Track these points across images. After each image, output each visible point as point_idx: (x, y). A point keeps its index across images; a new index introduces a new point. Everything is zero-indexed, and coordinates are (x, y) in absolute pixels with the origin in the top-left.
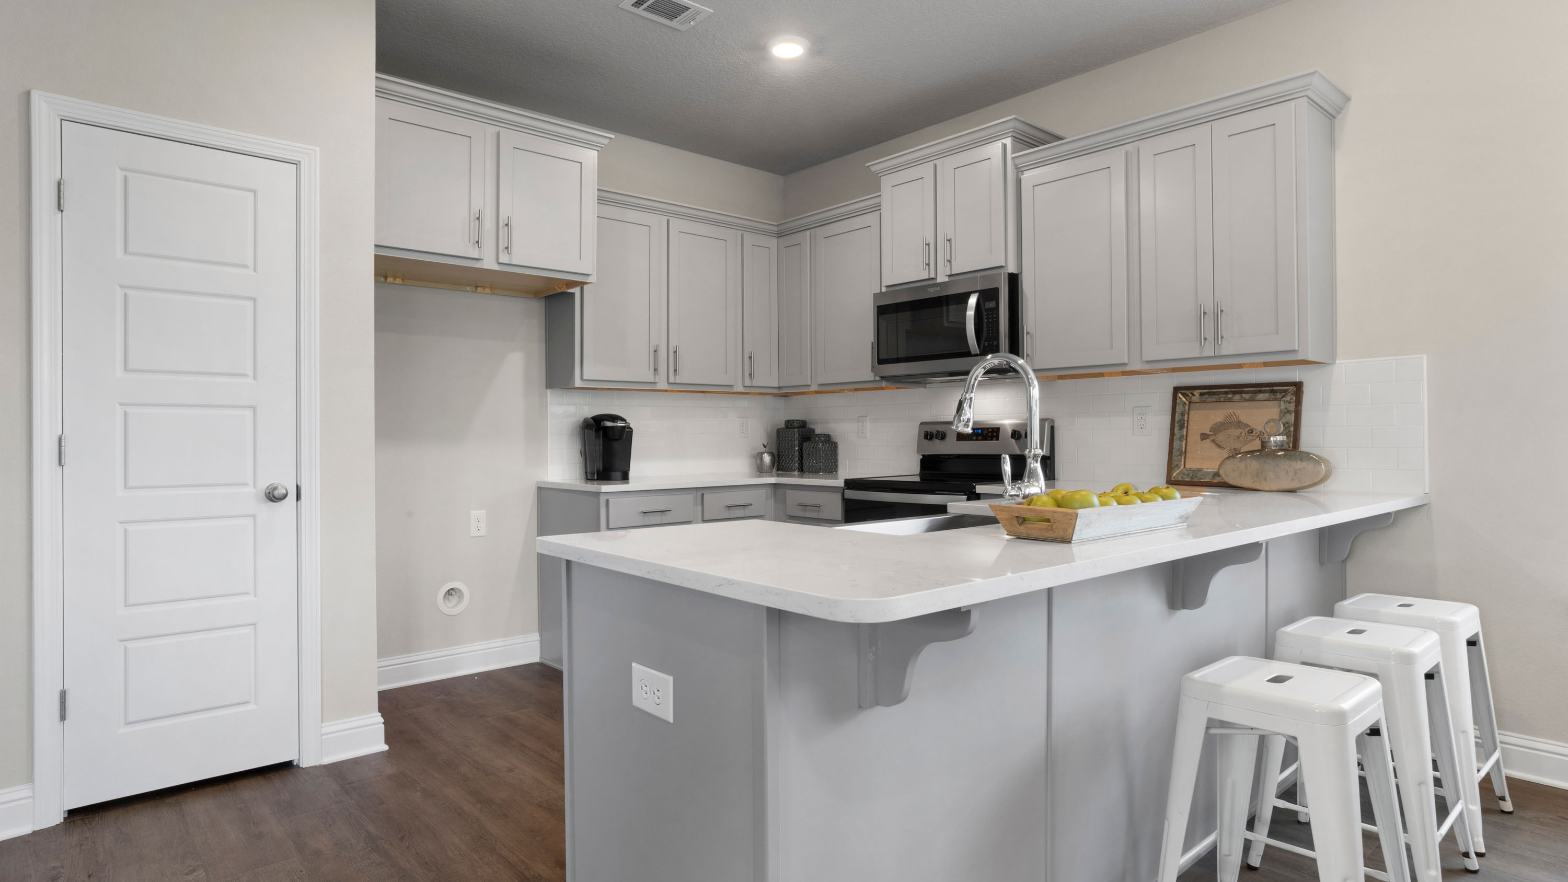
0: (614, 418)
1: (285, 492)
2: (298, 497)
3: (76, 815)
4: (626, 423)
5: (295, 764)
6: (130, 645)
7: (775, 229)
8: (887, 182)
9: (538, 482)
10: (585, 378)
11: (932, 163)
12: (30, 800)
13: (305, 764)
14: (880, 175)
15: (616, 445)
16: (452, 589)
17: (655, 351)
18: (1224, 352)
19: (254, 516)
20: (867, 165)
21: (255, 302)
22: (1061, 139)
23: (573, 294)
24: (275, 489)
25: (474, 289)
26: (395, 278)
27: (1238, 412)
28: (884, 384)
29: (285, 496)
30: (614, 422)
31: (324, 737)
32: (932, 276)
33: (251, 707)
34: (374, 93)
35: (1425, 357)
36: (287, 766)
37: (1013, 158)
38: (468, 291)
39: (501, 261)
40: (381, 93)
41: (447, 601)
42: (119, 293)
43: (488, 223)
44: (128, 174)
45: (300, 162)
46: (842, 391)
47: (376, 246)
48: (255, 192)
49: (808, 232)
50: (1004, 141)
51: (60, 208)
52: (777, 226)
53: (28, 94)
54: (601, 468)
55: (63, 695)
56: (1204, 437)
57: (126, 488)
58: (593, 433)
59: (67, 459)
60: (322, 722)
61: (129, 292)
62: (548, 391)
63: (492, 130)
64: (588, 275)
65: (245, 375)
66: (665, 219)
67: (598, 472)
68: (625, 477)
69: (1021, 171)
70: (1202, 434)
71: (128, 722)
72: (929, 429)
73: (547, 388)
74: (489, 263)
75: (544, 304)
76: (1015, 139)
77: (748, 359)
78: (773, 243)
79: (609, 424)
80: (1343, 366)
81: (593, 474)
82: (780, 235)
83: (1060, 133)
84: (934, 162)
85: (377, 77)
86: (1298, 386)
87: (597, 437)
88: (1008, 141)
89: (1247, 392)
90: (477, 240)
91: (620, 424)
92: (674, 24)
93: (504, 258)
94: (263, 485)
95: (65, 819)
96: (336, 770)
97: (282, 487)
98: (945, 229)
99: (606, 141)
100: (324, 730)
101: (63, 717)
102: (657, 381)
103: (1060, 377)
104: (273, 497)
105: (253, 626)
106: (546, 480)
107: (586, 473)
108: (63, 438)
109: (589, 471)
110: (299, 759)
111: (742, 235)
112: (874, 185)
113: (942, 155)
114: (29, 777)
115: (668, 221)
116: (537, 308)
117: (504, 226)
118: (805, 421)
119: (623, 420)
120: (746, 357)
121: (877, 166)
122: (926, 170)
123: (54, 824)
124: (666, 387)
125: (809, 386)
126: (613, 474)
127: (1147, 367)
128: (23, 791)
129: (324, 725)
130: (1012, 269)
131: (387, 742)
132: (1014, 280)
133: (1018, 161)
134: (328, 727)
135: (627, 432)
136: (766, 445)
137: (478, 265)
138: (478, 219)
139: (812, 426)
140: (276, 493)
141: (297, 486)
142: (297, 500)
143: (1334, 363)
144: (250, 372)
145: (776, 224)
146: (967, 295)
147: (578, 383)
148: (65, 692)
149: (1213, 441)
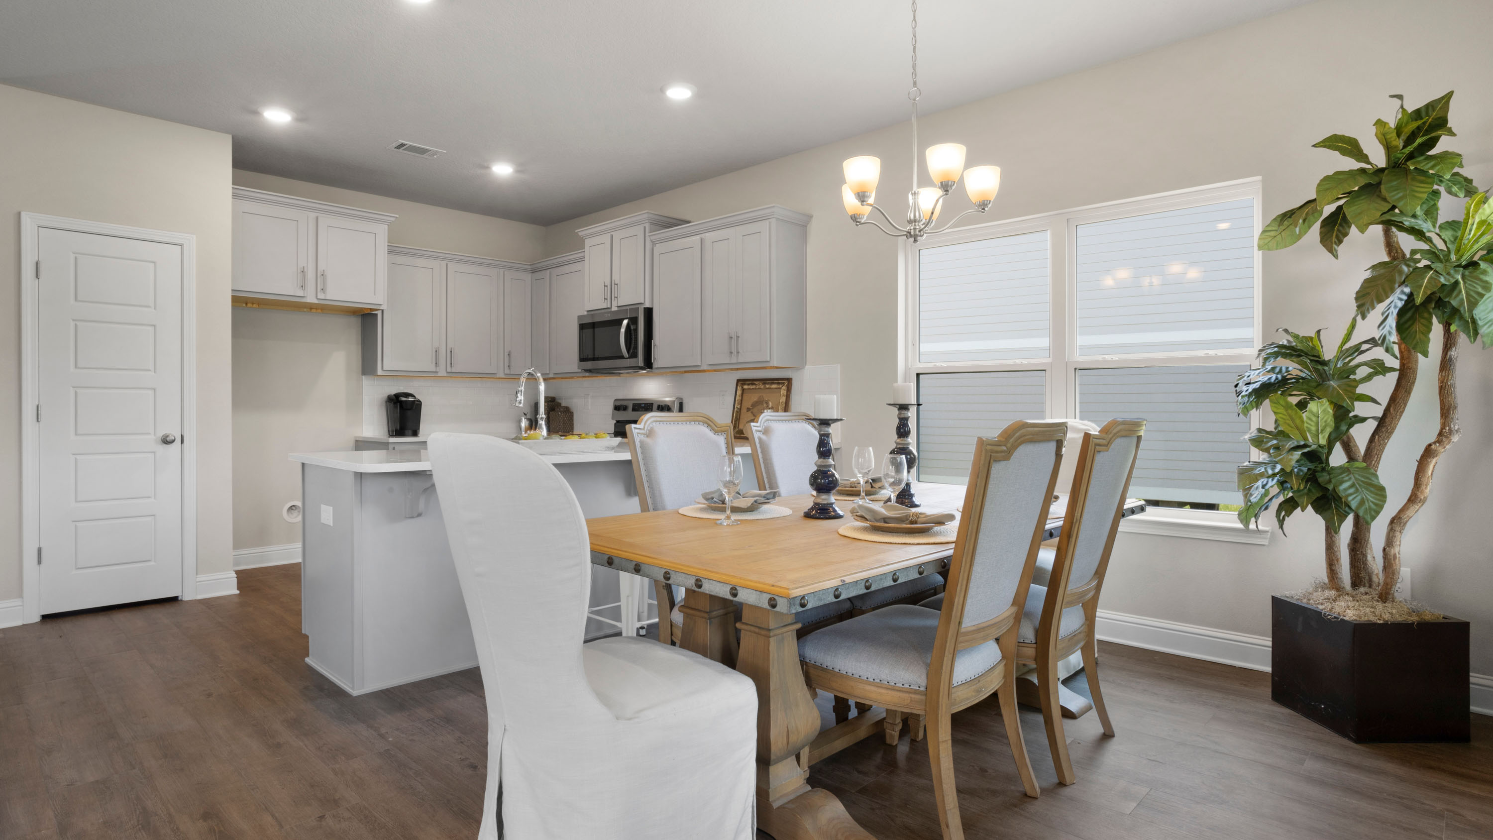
0: (407, 395)
1: (173, 438)
2: (182, 442)
3: (45, 618)
4: (415, 398)
5: (180, 599)
6: (78, 524)
7: (529, 267)
8: (588, 242)
9: (355, 437)
10: (384, 369)
11: (609, 234)
12: (21, 607)
13: (186, 598)
14: (584, 238)
15: (409, 413)
16: (294, 506)
17: (436, 351)
18: (740, 361)
19: (154, 452)
20: (576, 231)
21: (155, 329)
22: (689, 222)
23: (376, 314)
24: (167, 436)
25: (309, 310)
26: (253, 304)
27: (764, 395)
28: (587, 374)
29: (173, 441)
30: (406, 398)
31: (198, 584)
32: (609, 306)
33: (152, 563)
34: (231, 197)
35: (839, 365)
36: (174, 600)
37: (649, 236)
38: (305, 312)
39: (318, 298)
40: (235, 196)
41: (290, 514)
42: (72, 324)
43: (311, 274)
44: (77, 255)
45: (183, 244)
46: (572, 378)
47: (232, 290)
48: (155, 263)
49: (548, 271)
50: (645, 225)
51: (37, 276)
52: (530, 265)
53: (19, 214)
54: (398, 428)
55: (40, 551)
56: (748, 410)
57: (76, 435)
58: (392, 405)
59: (42, 417)
60: (197, 574)
61: (78, 323)
62: (364, 377)
63: (312, 215)
64: (381, 305)
65: (149, 370)
66: (444, 263)
67: (396, 431)
68: (415, 433)
69: (655, 244)
70: (747, 408)
71: (77, 567)
72: (618, 403)
73: (362, 375)
74: (311, 299)
75: (360, 319)
76: (652, 224)
77: (507, 355)
78: (528, 277)
79: (403, 399)
80: (808, 369)
81: (393, 431)
82: (534, 271)
83: (687, 218)
84: (612, 233)
85: (233, 188)
86: (789, 380)
87: (396, 407)
88: (647, 226)
89: (768, 384)
90: (302, 285)
91: (411, 399)
92: (425, 156)
93: (321, 296)
94: (160, 434)
95: (40, 620)
96: (207, 603)
97: (172, 435)
98: (616, 278)
99: (393, 219)
100: (198, 580)
101: (39, 562)
102: (438, 370)
103: (686, 372)
104: (166, 441)
105: (153, 517)
106: (362, 436)
107: (389, 431)
108: (39, 405)
109: (390, 430)
110: (182, 595)
111: (504, 272)
112: (579, 244)
113: (615, 229)
114: (20, 595)
115: (447, 264)
116: (355, 322)
117: (321, 276)
118: (555, 397)
119: (412, 396)
120: (506, 354)
121: (582, 232)
122: (606, 238)
123: (34, 622)
124: (445, 374)
125: (549, 374)
126: (407, 432)
127: (709, 368)
128: (16, 602)
129: (198, 576)
130: (647, 305)
131: (238, 589)
132: (649, 312)
133: (652, 238)
134: (201, 578)
135: (417, 404)
136: (526, 413)
137: (303, 300)
138: (303, 272)
139: (559, 401)
140: (168, 439)
141: (182, 435)
142: (182, 443)
143: (803, 367)
144: (152, 368)
145: (529, 264)
146: (622, 320)
147: (380, 372)
148: (41, 548)
149: (752, 412)
